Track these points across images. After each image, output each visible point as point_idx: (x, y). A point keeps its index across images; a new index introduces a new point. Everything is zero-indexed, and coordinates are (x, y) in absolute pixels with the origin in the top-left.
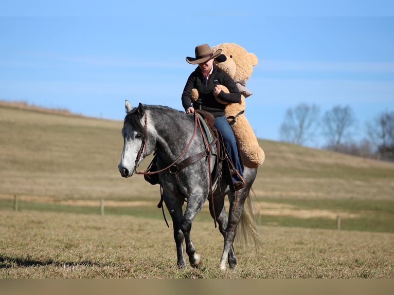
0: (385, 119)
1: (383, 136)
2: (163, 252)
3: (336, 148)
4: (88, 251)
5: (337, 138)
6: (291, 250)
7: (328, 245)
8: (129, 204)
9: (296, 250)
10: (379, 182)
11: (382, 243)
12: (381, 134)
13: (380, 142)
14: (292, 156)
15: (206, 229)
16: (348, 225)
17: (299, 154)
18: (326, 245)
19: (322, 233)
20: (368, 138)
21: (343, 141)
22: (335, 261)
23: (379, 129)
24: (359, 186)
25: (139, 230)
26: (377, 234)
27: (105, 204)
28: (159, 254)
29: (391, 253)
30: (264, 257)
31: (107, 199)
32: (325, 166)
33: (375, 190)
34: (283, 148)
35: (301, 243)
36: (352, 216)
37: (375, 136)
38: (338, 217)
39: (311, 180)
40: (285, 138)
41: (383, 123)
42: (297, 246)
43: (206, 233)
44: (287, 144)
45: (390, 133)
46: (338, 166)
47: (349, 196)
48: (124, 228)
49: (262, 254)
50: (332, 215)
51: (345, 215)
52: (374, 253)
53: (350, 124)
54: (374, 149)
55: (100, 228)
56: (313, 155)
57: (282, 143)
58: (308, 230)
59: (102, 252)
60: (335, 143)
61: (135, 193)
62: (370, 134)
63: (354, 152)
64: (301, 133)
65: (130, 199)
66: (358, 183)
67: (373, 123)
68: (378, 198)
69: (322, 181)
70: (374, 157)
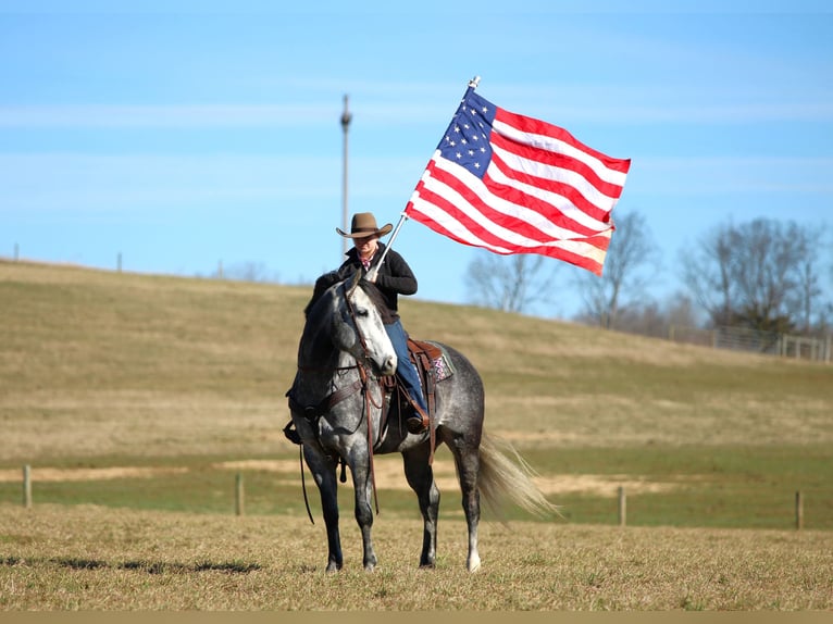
0: (727, 241)
1: (725, 286)
2: (197, 596)
3: (607, 319)
4: (6, 600)
5: (608, 292)
6: (516, 582)
7: (606, 564)
8: (94, 474)
9: (528, 579)
10: (719, 402)
11: (740, 556)
12: (719, 280)
13: (718, 299)
14: (499, 342)
15: (296, 533)
16: (646, 511)
17: (517, 335)
18: (601, 564)
19: (584, 535)
20: (686, 290)
21: (624, 300)
22: (630, 605)
23: (715, 267)
24: (667, 413)
25: (129, 541)
26: (724, 533)
27: (33, 475)
28: (187, 600)
29: (764, 580)
30: (451, 599)
31: (38, 464)
32: (582, 364)
33: (708, 421)
34: (478, 322)
35: (540, 562)
36: (654, 488)
37: (704, 285)
38: (620, 490)
39: (550, 401)
40: (478, 297)
41: (723, 253)
42: (530, 570)
43: (297, 543)
44: (486, 312)
45: (741, 277)
46: (614, 362)
47: (644, 437)
48: (90, 536)
49: (445, 593)
50: (607, 489)
51: (635, 486)
52: (722, 581)
53: (639, 259)
54: (703, 318)
55: (29, 540)
56: (552, 339)
57: (474, 310)
58: (550, 528)
59: (43, 600)
60: (603, 305)
61: (108, 447)
62: (691, 280)
63: (651, 325)
64: (520, 282)
65: (94, 463)
66: (666, 404)
67: (699, 253)
68: (718, 440)
69: (576, 401)
70: (703, 339)
